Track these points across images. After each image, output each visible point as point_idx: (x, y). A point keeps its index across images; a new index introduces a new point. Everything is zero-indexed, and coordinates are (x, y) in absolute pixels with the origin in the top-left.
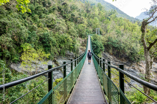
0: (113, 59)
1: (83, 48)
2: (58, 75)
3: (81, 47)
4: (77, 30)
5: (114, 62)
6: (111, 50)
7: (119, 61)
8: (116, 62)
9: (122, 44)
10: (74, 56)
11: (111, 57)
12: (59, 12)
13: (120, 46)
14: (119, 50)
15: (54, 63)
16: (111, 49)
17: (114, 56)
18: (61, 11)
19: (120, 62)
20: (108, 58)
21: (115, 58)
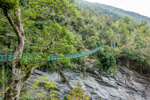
0: (134, 75)
1: (90, 60)
2: (64, 88)
3: (89, 59)
4: (84, 42)
5: (136, 78)
6: (128, 64)
7: (143, 77)
8: (138, 79)
9: (143, 57)
10: (80, 69)
11: (131, 72)
12: (73, 27)
13: (139, 59)
14: (138, 64)
15: (60, 75)
16: (127, 62)
17: (135, 70)
18: (74, 26)
19: (144, 79)
20: (127, 73)
21: (137, 73)
